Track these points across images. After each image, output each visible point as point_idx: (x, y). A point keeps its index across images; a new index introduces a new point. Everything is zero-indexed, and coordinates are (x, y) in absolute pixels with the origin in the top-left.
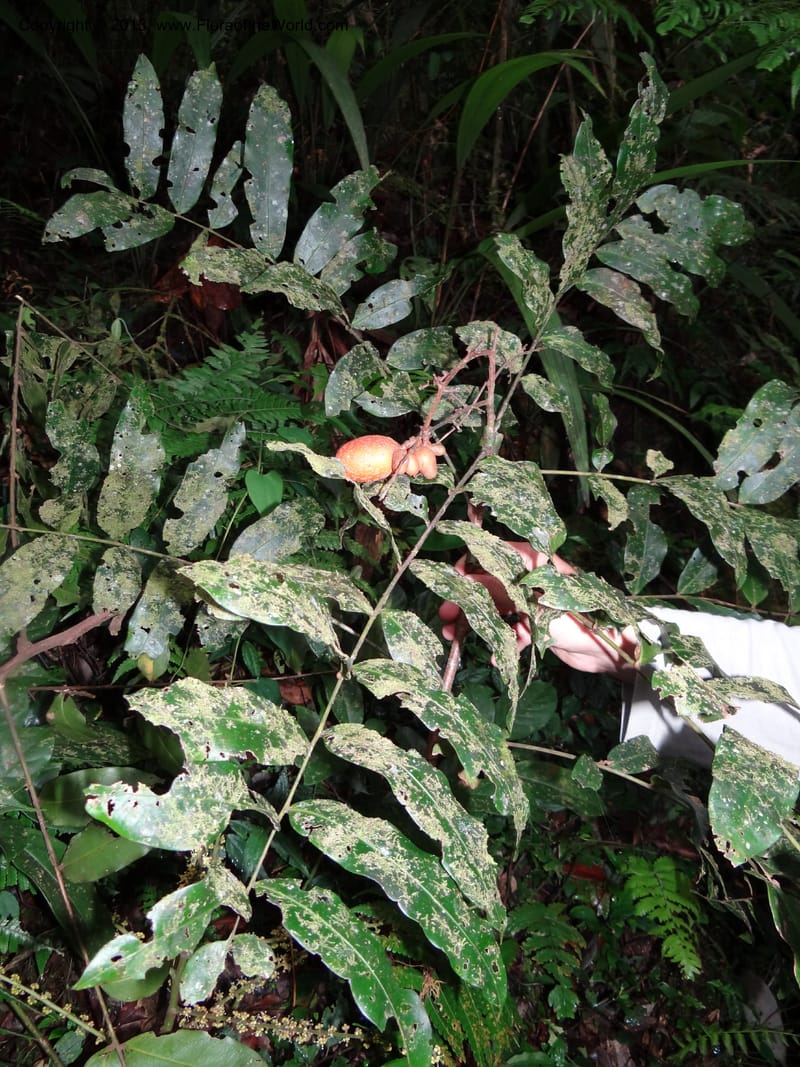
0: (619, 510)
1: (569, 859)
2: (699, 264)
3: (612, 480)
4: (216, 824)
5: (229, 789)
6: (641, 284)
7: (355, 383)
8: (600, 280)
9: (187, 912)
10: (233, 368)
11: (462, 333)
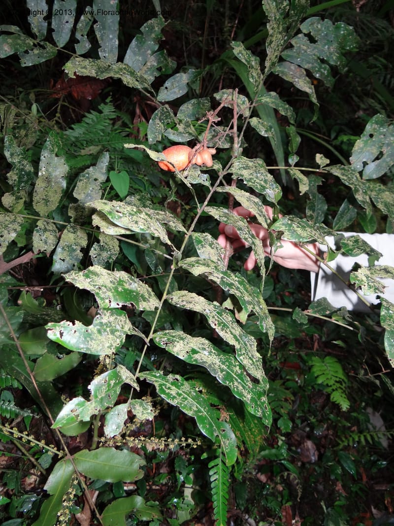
0: (305, 184)
1: (283, 360)
2: (334, 60)
3: (299, 170)
4: (118, 341)
5: (123, 323)
6: (306, 70)
7: (163, 126)
8: (285, 68)
9: (109, 385)
10: (98, 122)
11: (217, 96)
